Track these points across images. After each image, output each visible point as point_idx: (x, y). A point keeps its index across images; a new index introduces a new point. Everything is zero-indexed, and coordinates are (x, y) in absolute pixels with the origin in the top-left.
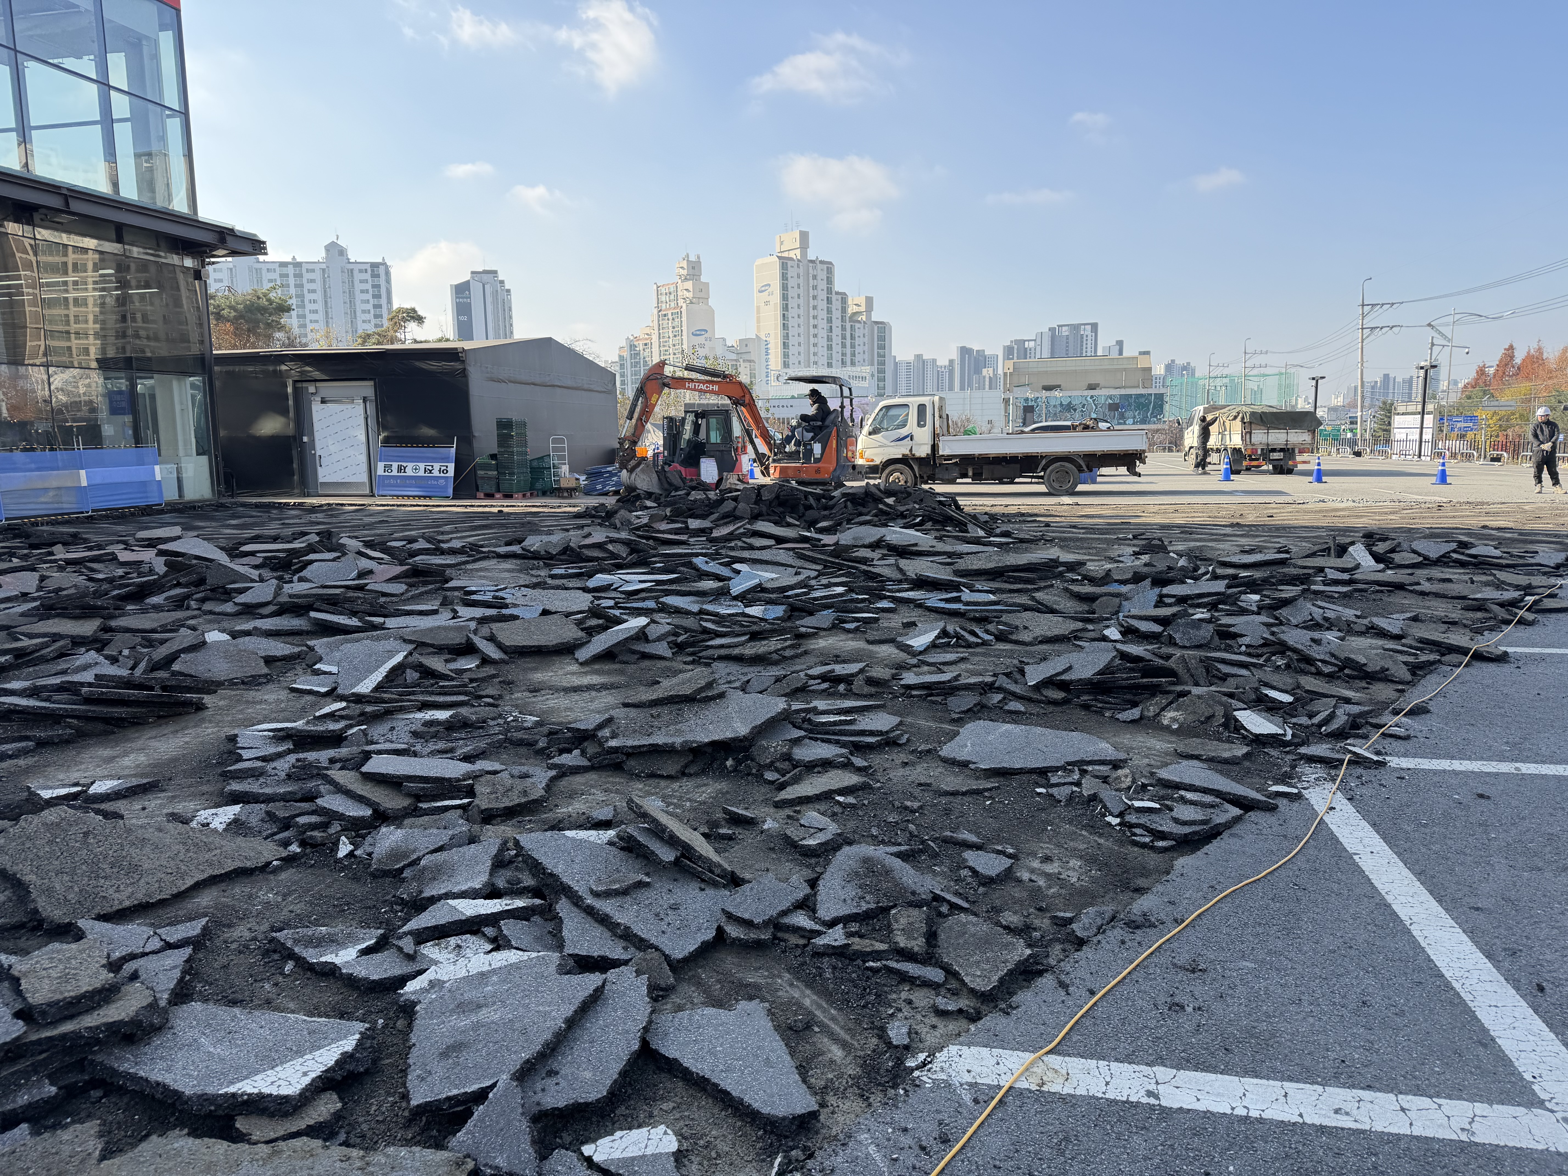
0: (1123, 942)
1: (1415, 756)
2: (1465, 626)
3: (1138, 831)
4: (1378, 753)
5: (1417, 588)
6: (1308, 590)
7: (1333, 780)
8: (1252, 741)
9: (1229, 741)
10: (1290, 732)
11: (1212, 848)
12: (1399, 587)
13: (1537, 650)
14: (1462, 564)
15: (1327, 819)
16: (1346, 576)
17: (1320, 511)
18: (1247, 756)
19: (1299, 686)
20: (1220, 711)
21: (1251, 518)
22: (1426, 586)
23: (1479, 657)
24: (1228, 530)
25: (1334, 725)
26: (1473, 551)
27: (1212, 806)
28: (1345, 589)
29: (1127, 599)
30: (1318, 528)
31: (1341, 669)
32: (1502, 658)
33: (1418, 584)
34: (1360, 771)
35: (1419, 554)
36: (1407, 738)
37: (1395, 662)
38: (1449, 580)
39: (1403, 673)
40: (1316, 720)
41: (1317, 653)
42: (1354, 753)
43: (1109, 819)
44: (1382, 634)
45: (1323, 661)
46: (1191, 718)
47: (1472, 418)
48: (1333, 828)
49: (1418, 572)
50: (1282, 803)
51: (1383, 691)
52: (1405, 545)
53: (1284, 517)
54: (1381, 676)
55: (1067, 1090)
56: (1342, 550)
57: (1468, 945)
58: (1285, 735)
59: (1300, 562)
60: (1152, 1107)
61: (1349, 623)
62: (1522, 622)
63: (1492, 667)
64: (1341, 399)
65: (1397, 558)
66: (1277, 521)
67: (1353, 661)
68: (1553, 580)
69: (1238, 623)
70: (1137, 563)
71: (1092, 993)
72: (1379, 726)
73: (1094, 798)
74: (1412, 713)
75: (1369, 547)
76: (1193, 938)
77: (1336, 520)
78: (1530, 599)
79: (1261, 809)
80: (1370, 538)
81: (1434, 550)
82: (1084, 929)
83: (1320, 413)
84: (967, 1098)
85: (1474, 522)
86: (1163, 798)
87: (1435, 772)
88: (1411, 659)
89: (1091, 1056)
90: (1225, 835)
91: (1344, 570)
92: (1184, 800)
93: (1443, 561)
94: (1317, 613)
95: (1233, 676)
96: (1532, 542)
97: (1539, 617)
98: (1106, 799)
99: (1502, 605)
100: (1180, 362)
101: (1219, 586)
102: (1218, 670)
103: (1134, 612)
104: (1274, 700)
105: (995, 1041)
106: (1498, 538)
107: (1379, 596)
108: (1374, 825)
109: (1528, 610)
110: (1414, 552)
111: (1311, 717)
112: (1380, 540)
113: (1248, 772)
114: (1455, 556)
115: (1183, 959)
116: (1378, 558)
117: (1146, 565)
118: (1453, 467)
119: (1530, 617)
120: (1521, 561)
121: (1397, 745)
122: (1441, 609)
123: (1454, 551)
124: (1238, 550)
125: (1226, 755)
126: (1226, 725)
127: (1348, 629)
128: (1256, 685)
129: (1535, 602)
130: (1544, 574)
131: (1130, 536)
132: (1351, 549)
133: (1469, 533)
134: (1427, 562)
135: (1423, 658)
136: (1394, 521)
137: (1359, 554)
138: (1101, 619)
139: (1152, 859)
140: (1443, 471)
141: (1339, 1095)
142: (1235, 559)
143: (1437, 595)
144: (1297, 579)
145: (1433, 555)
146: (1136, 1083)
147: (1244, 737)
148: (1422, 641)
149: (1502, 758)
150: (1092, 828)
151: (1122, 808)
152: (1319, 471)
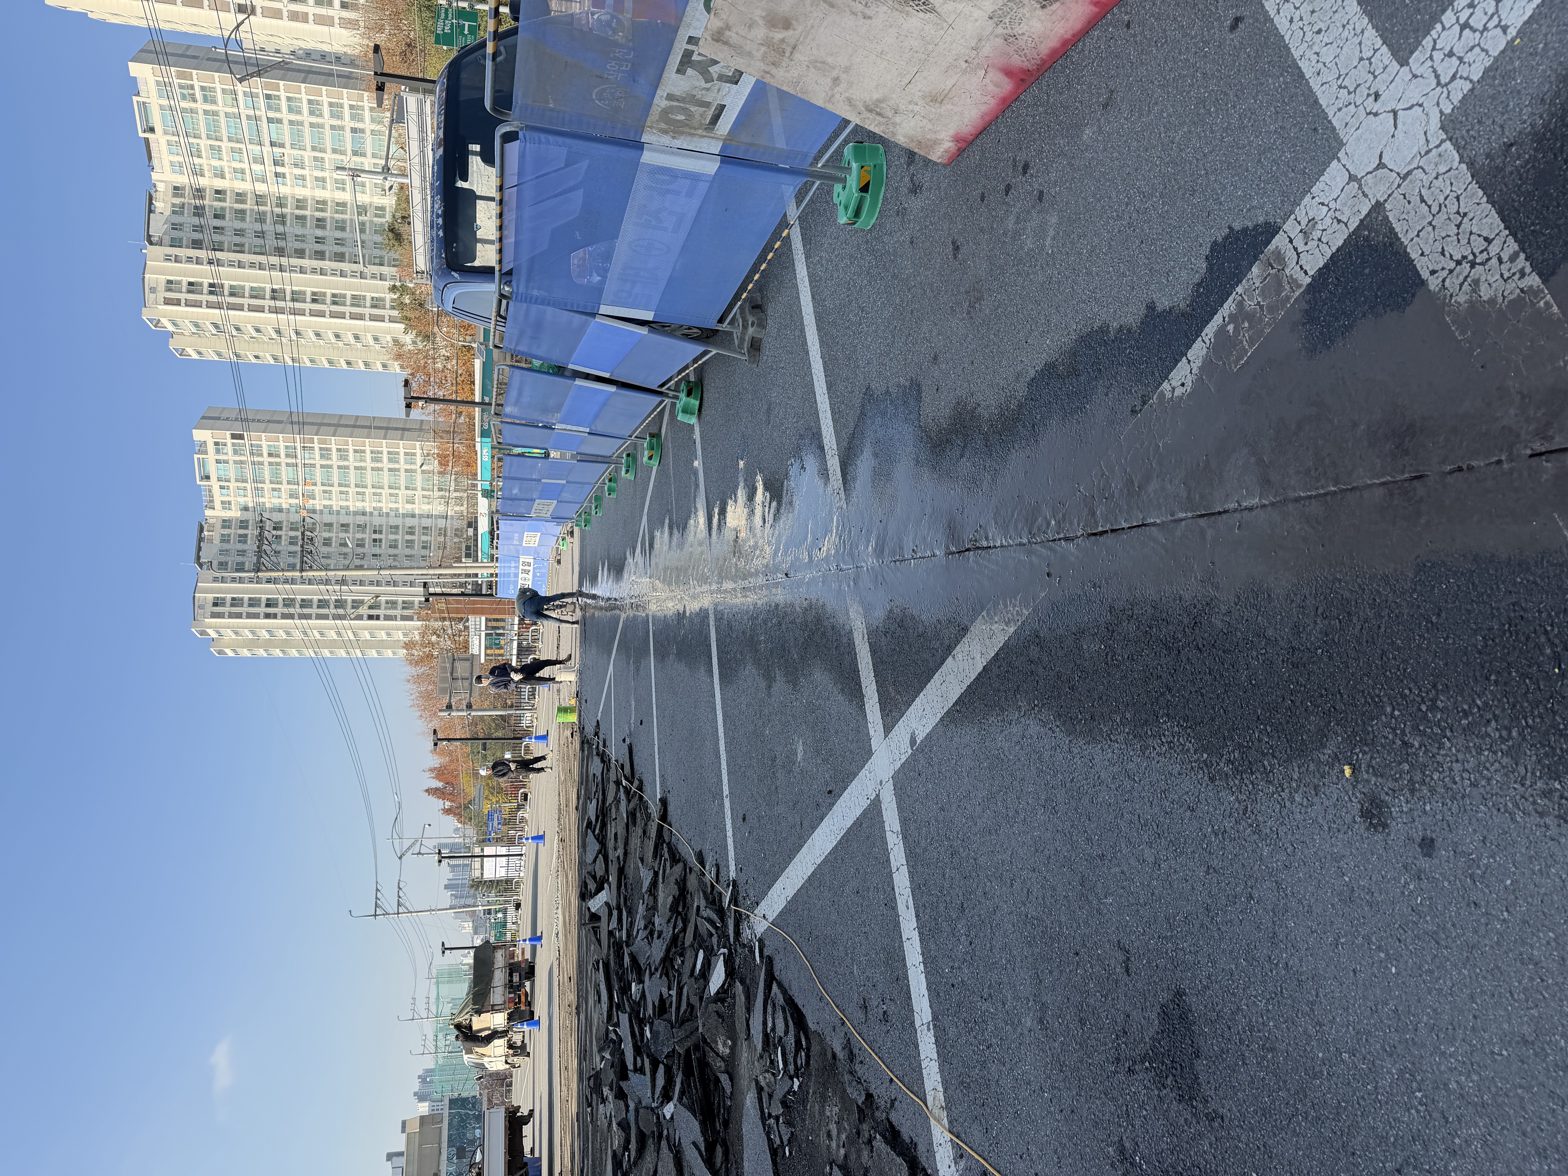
0: (861, 1062)
1: (727, 860)
2: (646, 824)
3: (799, 1063)
4: (728, 886)
5: (621, 858)
6: (626, 942)
7: (748, 916)
8: (732, 979)
9: (734, 997)
10: (722, 950)
11: (799, 1002)
12: (621, 871)
13: (658, 779)
14: (604, 825)
15: (770, 920)
16: (615, 913)
17: (566, 936)
18: (742, 982)
19: (692, 945)
20: (712, 1007)
21: (572, 997)
22: (620, 852)
23: (664, 817)
24: (582, 1016)
25: (715, 917)
26: (593, 819)
27: (774, 1005)
28: (624, 913)
29: (640, 1102)
30: (579, 937)
31: (679, 914)
32: (664, 802)
33: (618, 857)
34: (740, 898)
35: (597, 857)
36: (717, 866)
37: (671, 875)
38: (616, 834)
39: (679, 868)
40: (713, 931)
41: (668, 934)
42: (730, 902)
43: (796, 1088)
44: (654, 884)
45: (674, 928)
46: (721, 1030)
47: (490, 815)
48: (775, 915)
49: (611, 857)
50: (767, 952)
51: (692, 882)
52: (590, 868)
53: (570, 967)
54: (682, 885)
55: (940, 1088)
56: (595, 917)
57: (819, 831)
58: (724, 954)
59: (605, 951)
60: (935, 1026)
61: (648, 909)
62: (640, 788)
63: (671, 808)
64: (466, 925)
65: (600, 873)
66: (573, 973)
67: (671, 906)
68: (612, 766)
69: (652, 999)
70: (610, 1098)
71: (891, 1080)
72: (713, 886)
73: (784, 1103)
74: (702, 863)
75: (592, 896)
76: (850, 1010)
77: (573, 923)
78: (624, 782)
79: (772, 968)
80: (585, 895)
81: (593, 846)
82: (860, 1094)
83: (478, 942)
84: (962, 1164)
85: (574, 816)
86: (774, 1045)
87: (735, 848)
88: (668, 864)
89: (922, 1074)
90: (791, 993)
91: (610, 914)
92: (773, 1029)
93: (602, 840)
94: (642, 934)
95: (688, 999)
96: (587, 777)
97: (637, 776)
98: (783, 1093)
99: (629, 801)
100: (416, 1086)
101: (624, 1018)
102: (685, 1012)
103: (649, 1095)
104: (703, 964)
105: (931, 1152)
106: (585, 800)
107: (629, 886)
108: (770, 888)
109: (632, 783)
110: (595, 861)
111: (711, 935)
112: (586, 887)
113: (752, 979)
114: (597, 831)
115: (860, 1015)
116: (600, 889)
117: (611, 1089)
118: (530, 831)
119: (636, 783)
120: (600, 786)
121: (723, 873)
122: (635, 841)
123: (594, 832)
124: (598, 1006)
125: (743, 998)
126: (723, 1001)
127: (652, 909)
128: (693, 979)
129: (626, 779)
130: (608, 770)
131: (589, 1110)
132: (593, 910)
133: (581, 819)
134: (603, 851)
135: (667, 856)
136: (573, 875)
137: (596, 904)
138: (659, 1124)
139: (815, 1048)
140: (533, 838)
141: (901, 908)
142: (605, 1007)
143: (626, 844)
144: (618, 952)
145: (597, 847)
146: (926, 1039)
147: (730, 985)
148: (655, 856)
149: (722, 805)
150: (804, 1102)
151: (786, 1078)
152: (530, 940)
